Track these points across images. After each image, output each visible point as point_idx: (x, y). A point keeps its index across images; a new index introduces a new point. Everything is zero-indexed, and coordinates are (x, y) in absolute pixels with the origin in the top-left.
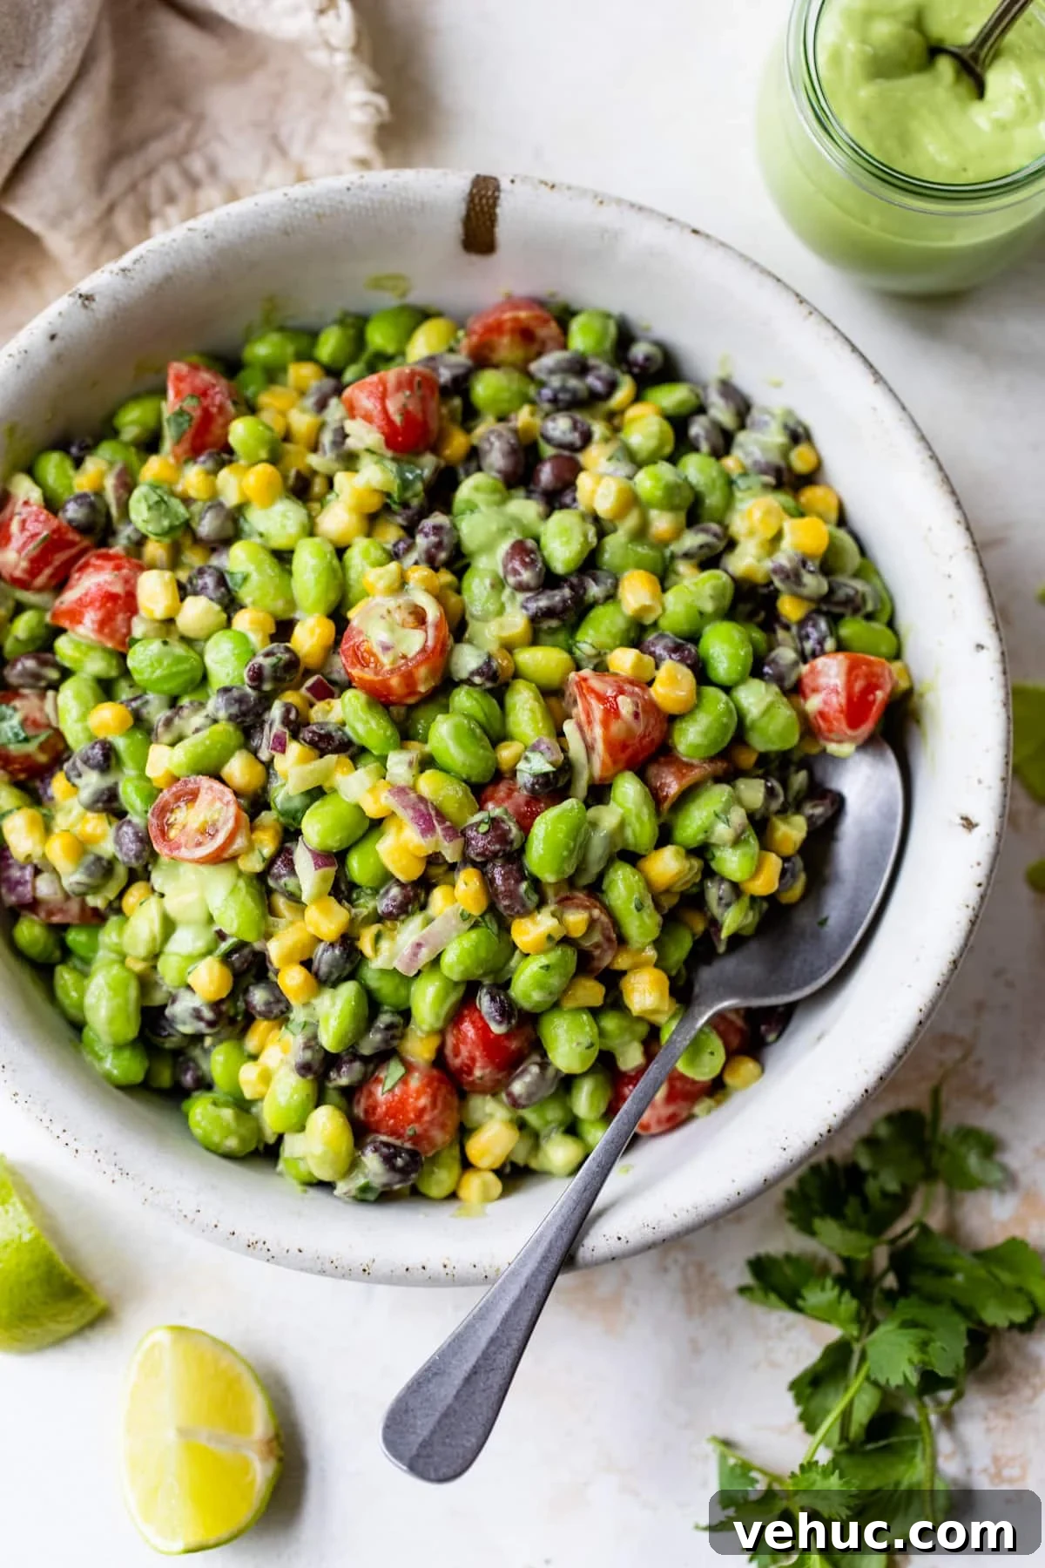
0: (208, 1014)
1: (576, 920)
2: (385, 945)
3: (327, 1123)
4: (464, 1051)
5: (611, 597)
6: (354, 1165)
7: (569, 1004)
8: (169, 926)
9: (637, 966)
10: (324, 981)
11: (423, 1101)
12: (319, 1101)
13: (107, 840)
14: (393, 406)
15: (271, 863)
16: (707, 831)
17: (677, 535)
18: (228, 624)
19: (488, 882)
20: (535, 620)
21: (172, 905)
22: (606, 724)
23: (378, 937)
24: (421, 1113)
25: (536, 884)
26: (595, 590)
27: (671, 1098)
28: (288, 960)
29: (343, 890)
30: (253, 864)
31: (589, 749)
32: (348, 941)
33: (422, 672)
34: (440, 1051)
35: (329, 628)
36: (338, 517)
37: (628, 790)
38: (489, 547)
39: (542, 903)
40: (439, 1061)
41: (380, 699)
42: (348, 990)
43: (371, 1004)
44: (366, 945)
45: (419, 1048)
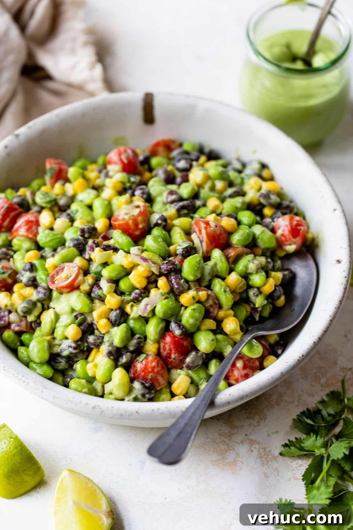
0: (73, 345)
1: (203, 294)
2: (135, 308)
3: (119, 374)
4: (167, 347)
5: (204, 205)
6: (131, 390)
7: (203, 327)
8: (57, 317)
9: (227, 317)
10: (115, 324)
11: (154, 364)
12: (116, 366)
13: (34, 295)
14: (124, 157)
15: (92, 287)
16: (246, 267)
17: (225, 189)
18: (72, 226)
19: (169, 282)
20: (178, 211)
21: (58, 310)
22: (206, 228)
23: (132, 306)
24: (153, 368)
25: (187, 281)
26: (198, 203)
27: (245, 367)
28: (100, 317)
29: (118, 292)
30: (85, 287)
31: (201, 242)
32: (121, 309)
33: (140, 219)
34: (159, 349)
35: (107, 221)
36: (107, 193)
37: (217, 254)
38: (160, 194)
39: (189, 289)
40: (159, 354)
41: (126, 231)
42: (123, 326)
43: (132, 333)
44: (128, 309)
45: (151, 347)
